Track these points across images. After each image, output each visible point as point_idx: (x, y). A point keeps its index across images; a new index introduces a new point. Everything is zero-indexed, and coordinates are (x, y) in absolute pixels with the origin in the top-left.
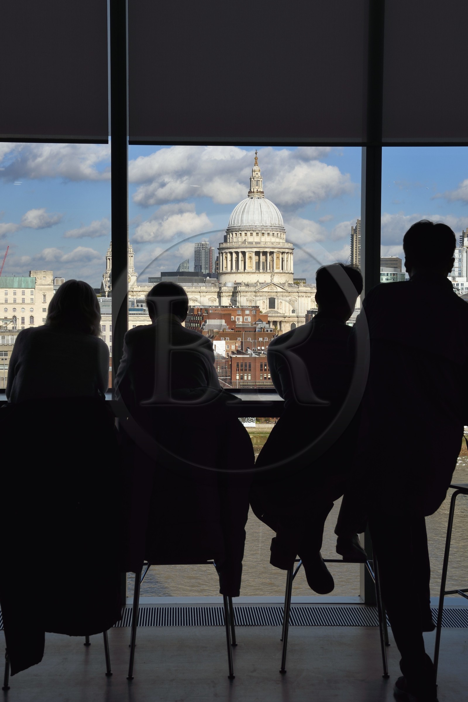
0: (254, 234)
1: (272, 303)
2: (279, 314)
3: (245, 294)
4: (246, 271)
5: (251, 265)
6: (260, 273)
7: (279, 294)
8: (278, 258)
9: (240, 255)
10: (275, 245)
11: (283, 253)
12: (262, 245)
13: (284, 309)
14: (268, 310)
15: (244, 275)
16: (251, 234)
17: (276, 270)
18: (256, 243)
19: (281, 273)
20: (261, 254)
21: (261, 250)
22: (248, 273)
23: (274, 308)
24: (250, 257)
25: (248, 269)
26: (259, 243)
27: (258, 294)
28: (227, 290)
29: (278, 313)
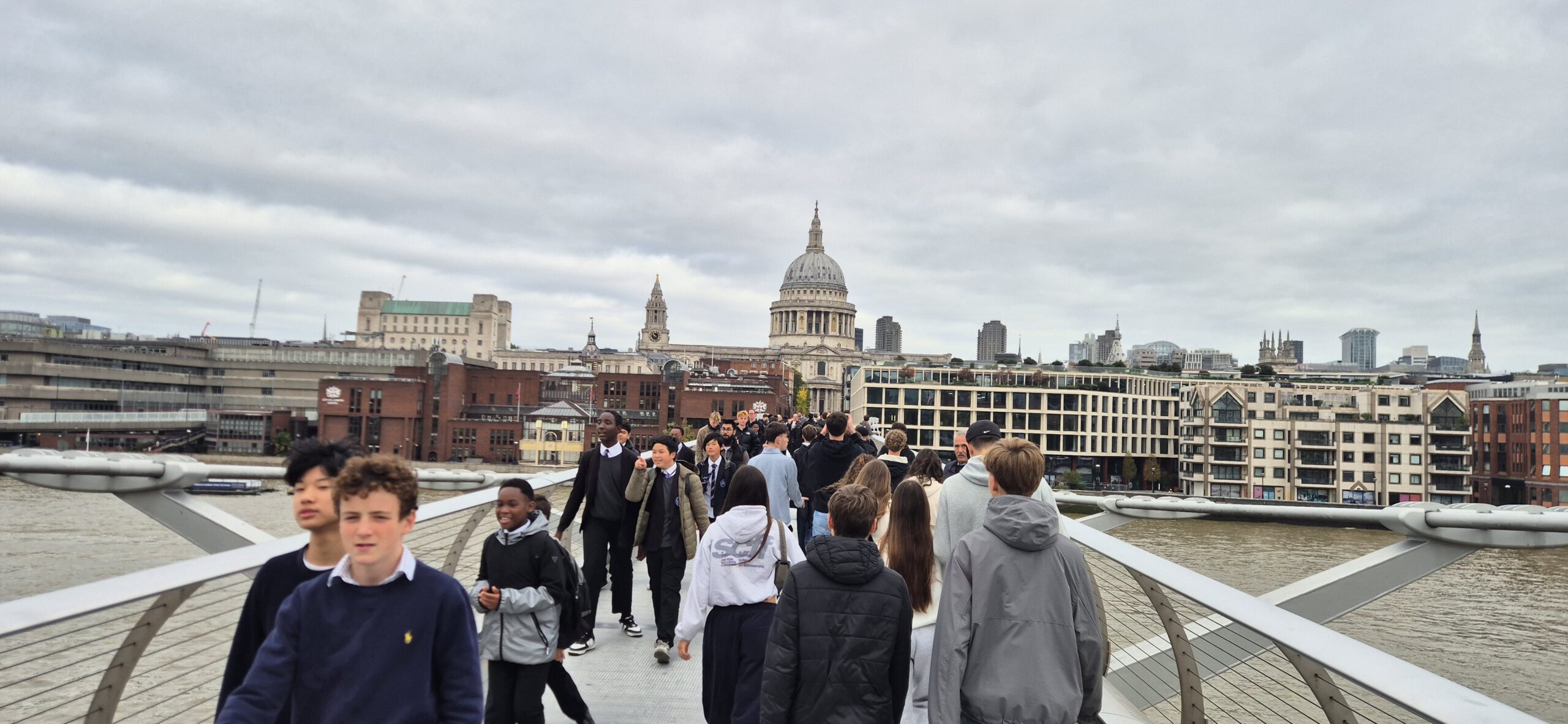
0: (808, 291)
1: (821, 369)
2: (828, 381)
3: (789, 357)
4: (797, 333)
5: (802, 326)
6: (812, 335)
7: (829, 359)
8: (834, 319)
9: (791, 314)
10: (830, 305)
11: (841, 314)
12: (817, 303)
13: (835, 375)
14: (817, 375)
15: (794, 338)
16: (805, 291)
17: (831, 333)
18: (810, 301)
19: (837, 337)
20: (814, 315)
21: (815, 309)
22: (799, 335)
23: (824, 374)
24: (802, 317)
25: (799, 331)
26: (813, 301)
27: (805, 357)
28: (773, 353)
29: (827, 379)
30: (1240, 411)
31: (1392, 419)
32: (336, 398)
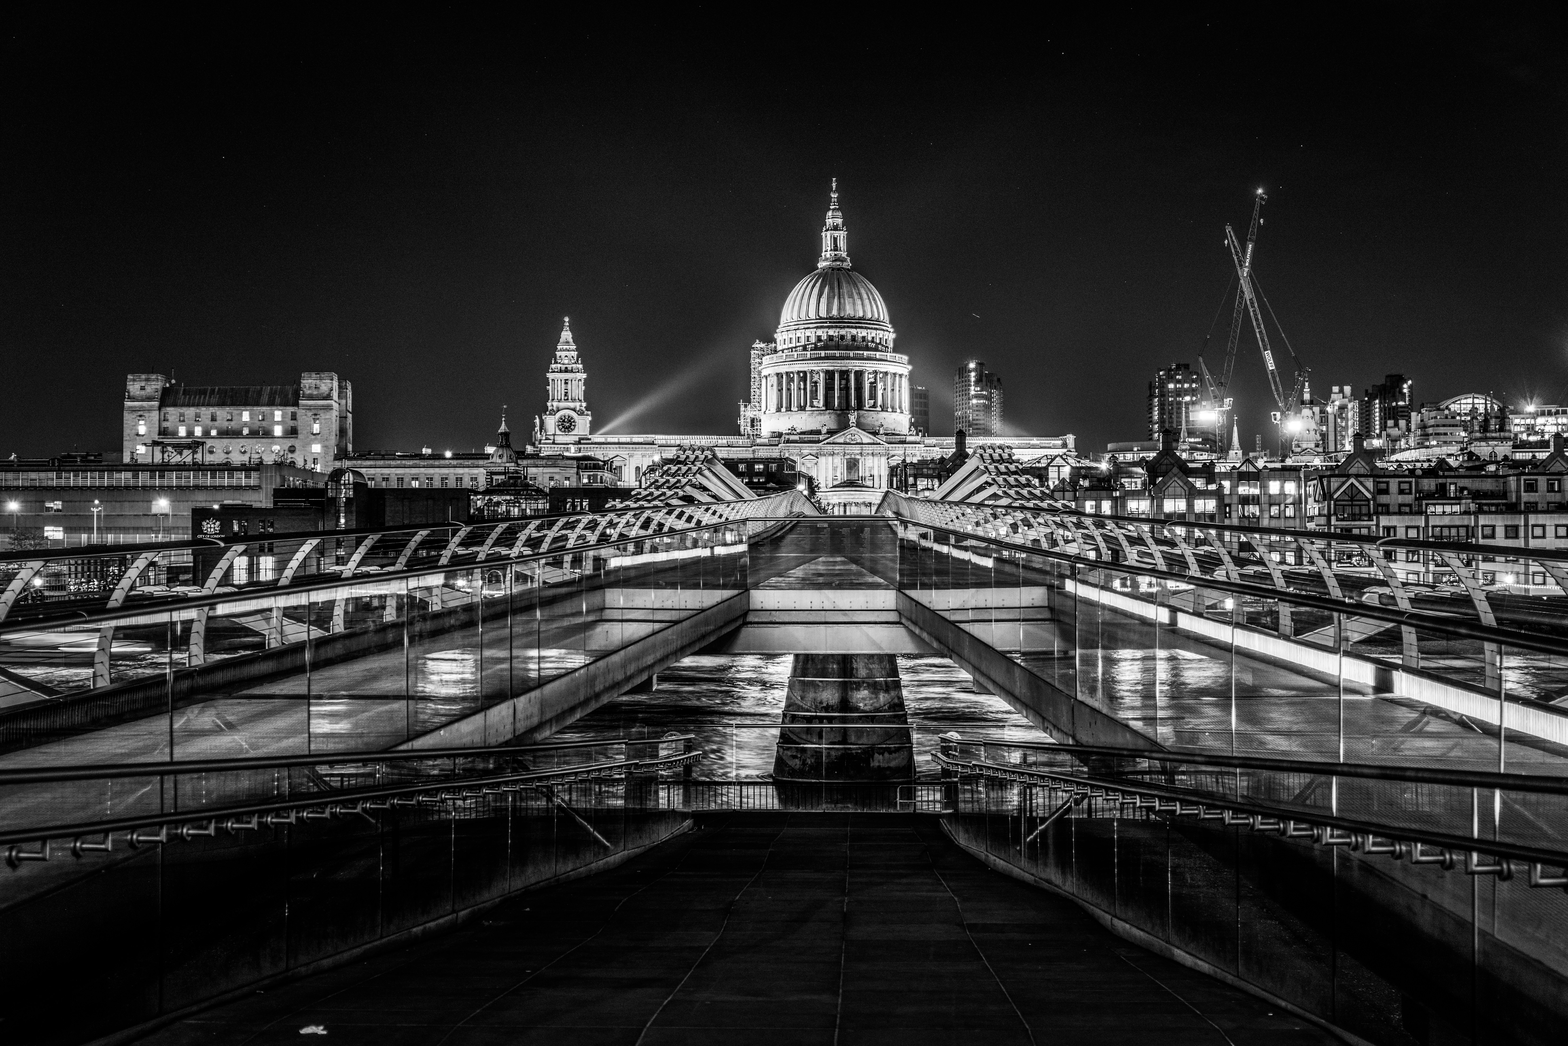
0: (825, 337)
1: (852, 470)
2: (863, 490)
3: (797, 451)
4: (807, 409)
5: (816, 396)
6: (835, 412)
7: (865, 450)
8: (871, 382)
9: (796, 378)
10: (864, 358)
11: (882, 374)
12: (840, 357)
13: (876, 479)
14: (845, 480)
15: (804, 418)
16: (819, 337)
17: (866, 407)
19: (878, 412)
20: (837, 376)
21: (837, 367)
22: (813, 412)
23: (857, 478)
24: (815, 382)
25: (811, 406)
27: (825, 451)
28: (766, 444)
29: (863, 486)
30: (1369, 505)
31: (1540, 507)
32: (216, 534)
